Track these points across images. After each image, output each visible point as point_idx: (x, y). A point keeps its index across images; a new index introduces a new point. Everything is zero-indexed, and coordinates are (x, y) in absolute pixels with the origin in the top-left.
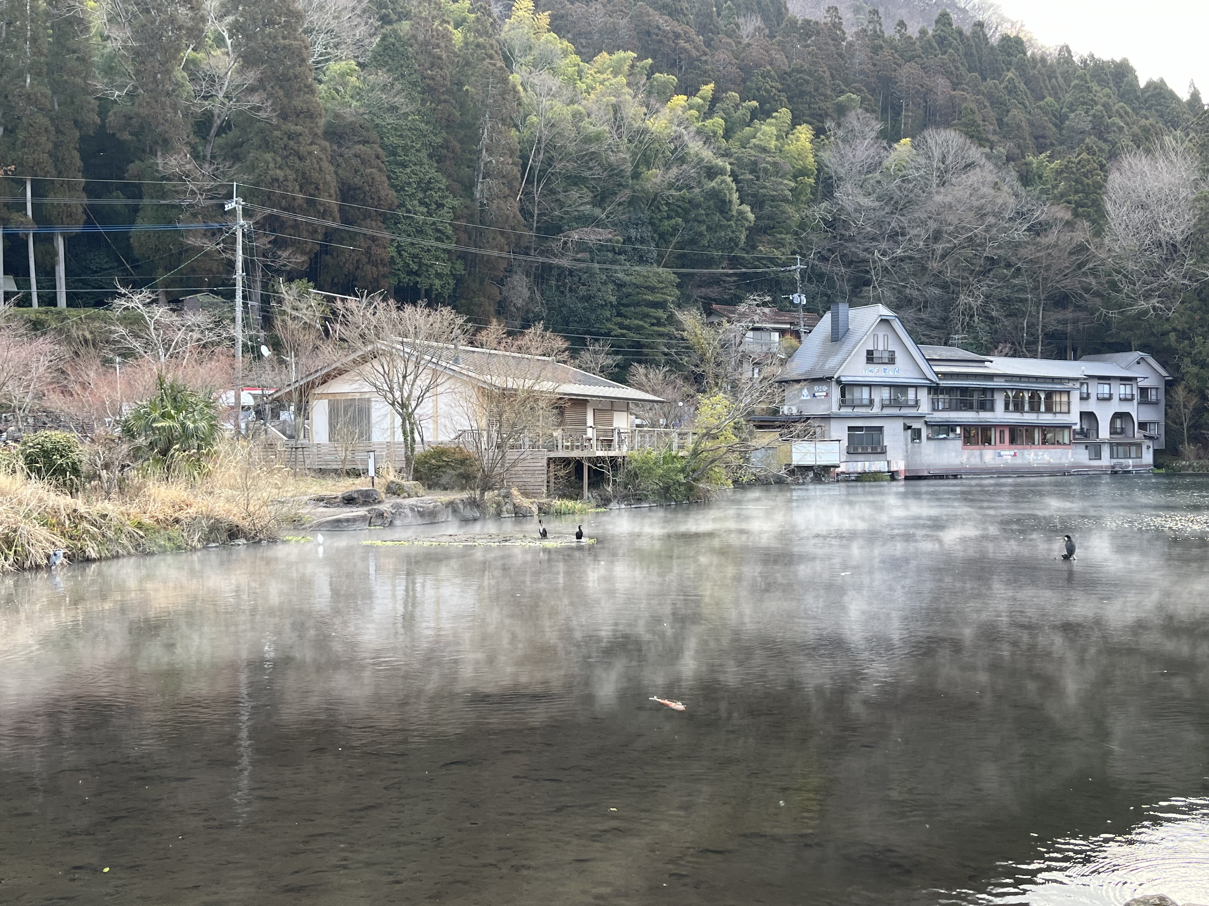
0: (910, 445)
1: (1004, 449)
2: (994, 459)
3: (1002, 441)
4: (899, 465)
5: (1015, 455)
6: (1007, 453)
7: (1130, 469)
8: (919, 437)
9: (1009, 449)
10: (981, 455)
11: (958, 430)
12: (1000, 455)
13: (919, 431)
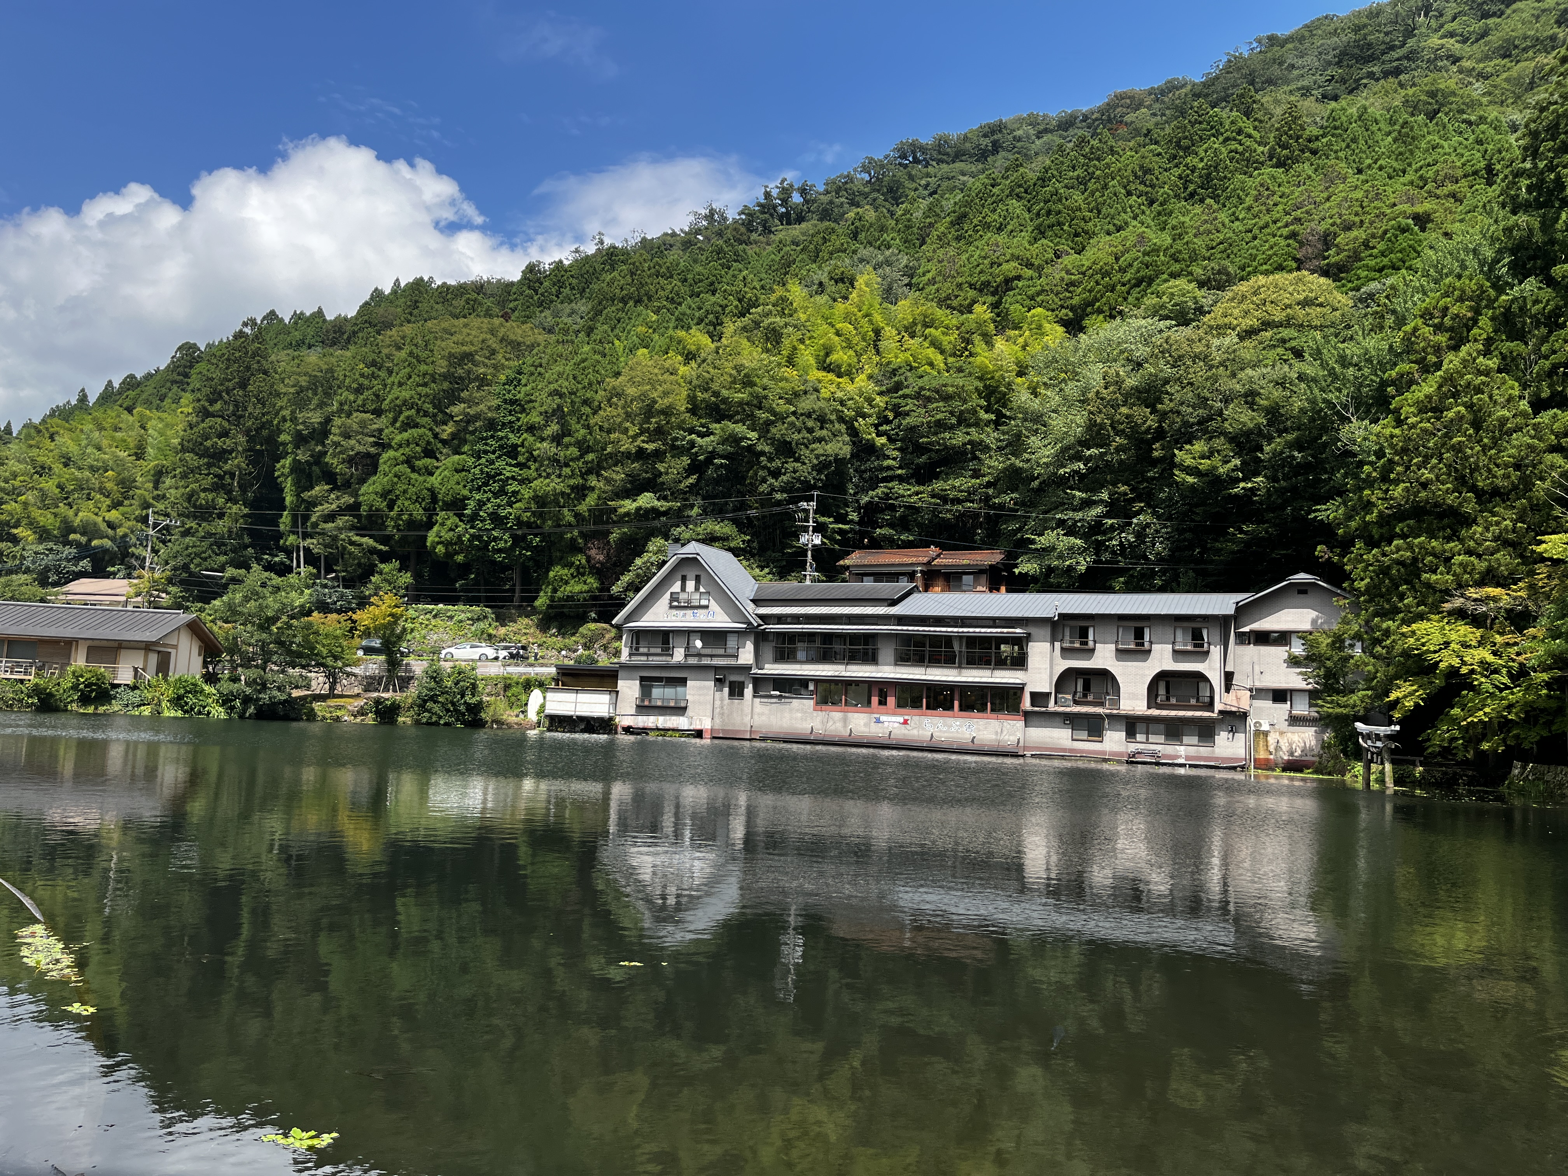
0: (727, 701)
1: (887, 714)
2: (865, 725)
3: (883, 702)
4: (705, 724)
5: (905, 722)
6: (894, 719)
7: (1181, 761)
8: (741, 694)
9: (894, 714)
10: (845, 721)
11: (811, 687)
12: (878, 721)
13: (743, 683)
